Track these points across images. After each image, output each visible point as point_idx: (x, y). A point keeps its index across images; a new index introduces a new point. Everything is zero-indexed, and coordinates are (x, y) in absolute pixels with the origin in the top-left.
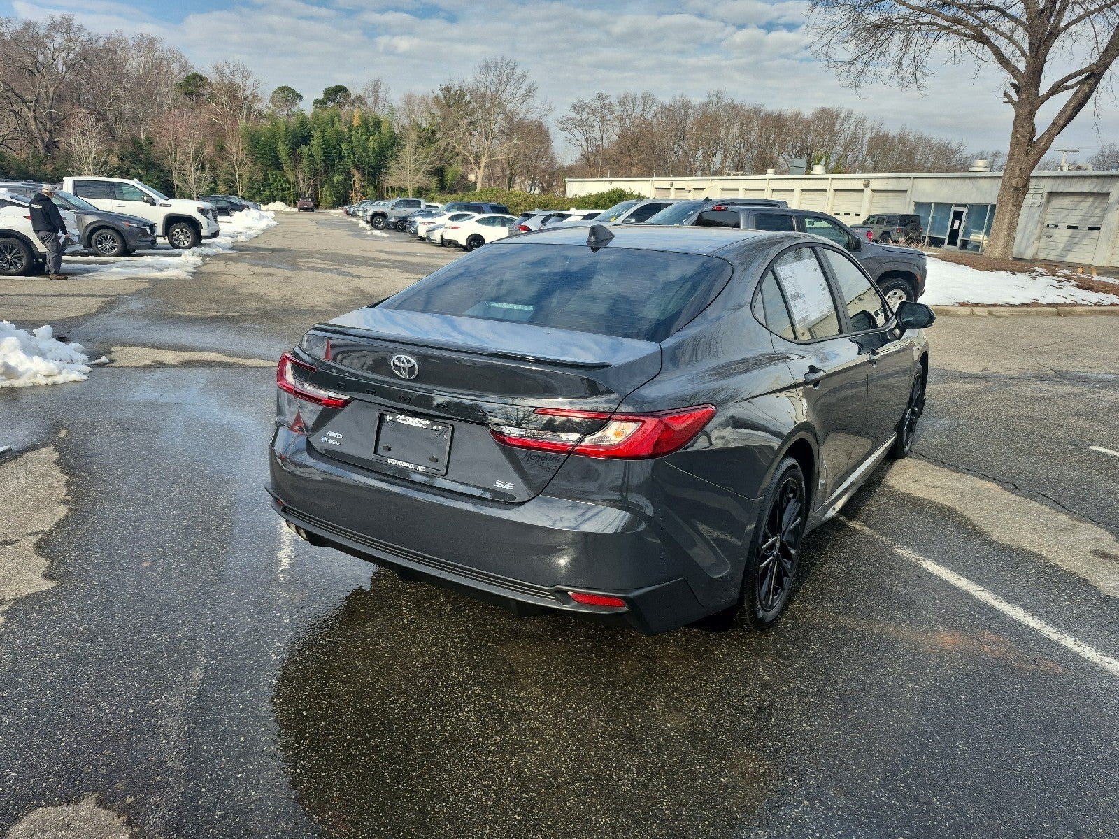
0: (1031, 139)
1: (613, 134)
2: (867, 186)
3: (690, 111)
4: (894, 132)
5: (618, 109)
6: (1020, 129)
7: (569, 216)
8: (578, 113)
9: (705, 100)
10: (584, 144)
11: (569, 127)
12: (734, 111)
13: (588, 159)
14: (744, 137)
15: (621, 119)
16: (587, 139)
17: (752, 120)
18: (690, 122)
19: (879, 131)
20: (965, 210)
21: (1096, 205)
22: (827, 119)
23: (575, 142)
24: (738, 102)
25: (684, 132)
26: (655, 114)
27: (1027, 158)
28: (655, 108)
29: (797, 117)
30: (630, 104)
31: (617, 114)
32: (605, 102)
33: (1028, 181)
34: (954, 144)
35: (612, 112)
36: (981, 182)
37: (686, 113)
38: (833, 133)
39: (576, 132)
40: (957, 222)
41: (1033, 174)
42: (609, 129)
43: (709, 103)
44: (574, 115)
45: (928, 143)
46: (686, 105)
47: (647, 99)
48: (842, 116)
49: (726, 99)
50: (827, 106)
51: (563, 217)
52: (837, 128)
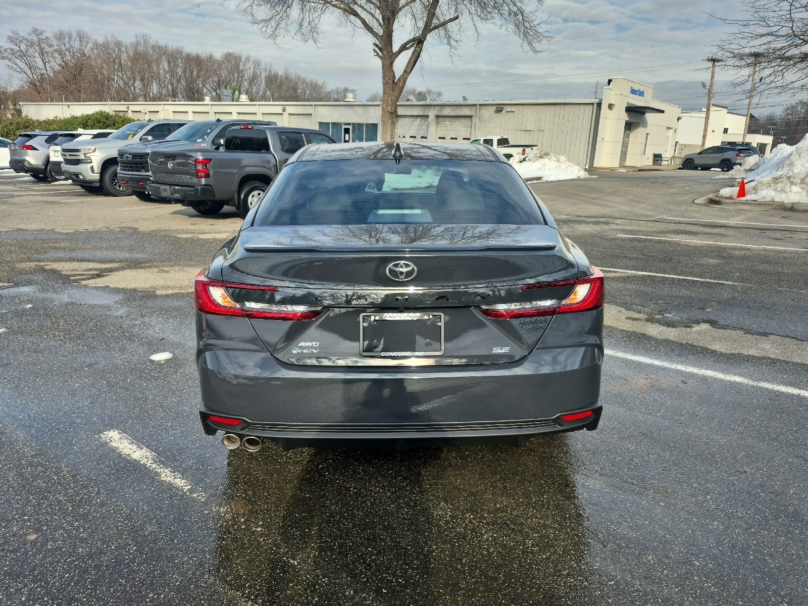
0: (394, 81)
1: (55, 64)
2: (284, 110)
3: (123, 49)
4: (281, 73)
5: (55, 42)
6: (387, 74)
7: (80, 135)
8: (16, 45)
9: (134, 40)
10: (29, 72)
11: (10, 57)
12: (161, 51)
13: (35, 86)
14: (172, 72)
15: (60, 52)
16: (30, 68)
17: (177, 59)
18: (124, 57)
19: (270, 71)
20: (350, 127)
21: (423, 122)
22: (232, 60)
23: (18, 69)
24: (162, 43)
25: (120, 65)
26: (92, 49)
27: (394, 93)
28: (91, 45)
29: (211, 58)
30: (67, 39)
31: (56, 48)
32: (41, 37)
33: (396, 108)
34: (320, 82)
35: (51, 46)
36: (357, 108)
37: (120, 50)
38: (240, 72)
39: (17, 61)
40: (347, 136)
41: (398, 103)
42: (51, 60)
43: (138, 43)
44: (12, 46)
45: (304, 81)
46: (118, 44)
47: (81, 37)
48: (243, 59)
49: (152, 41)
50: (231, 51)
51: (74, 136)
52: (241, 68)
